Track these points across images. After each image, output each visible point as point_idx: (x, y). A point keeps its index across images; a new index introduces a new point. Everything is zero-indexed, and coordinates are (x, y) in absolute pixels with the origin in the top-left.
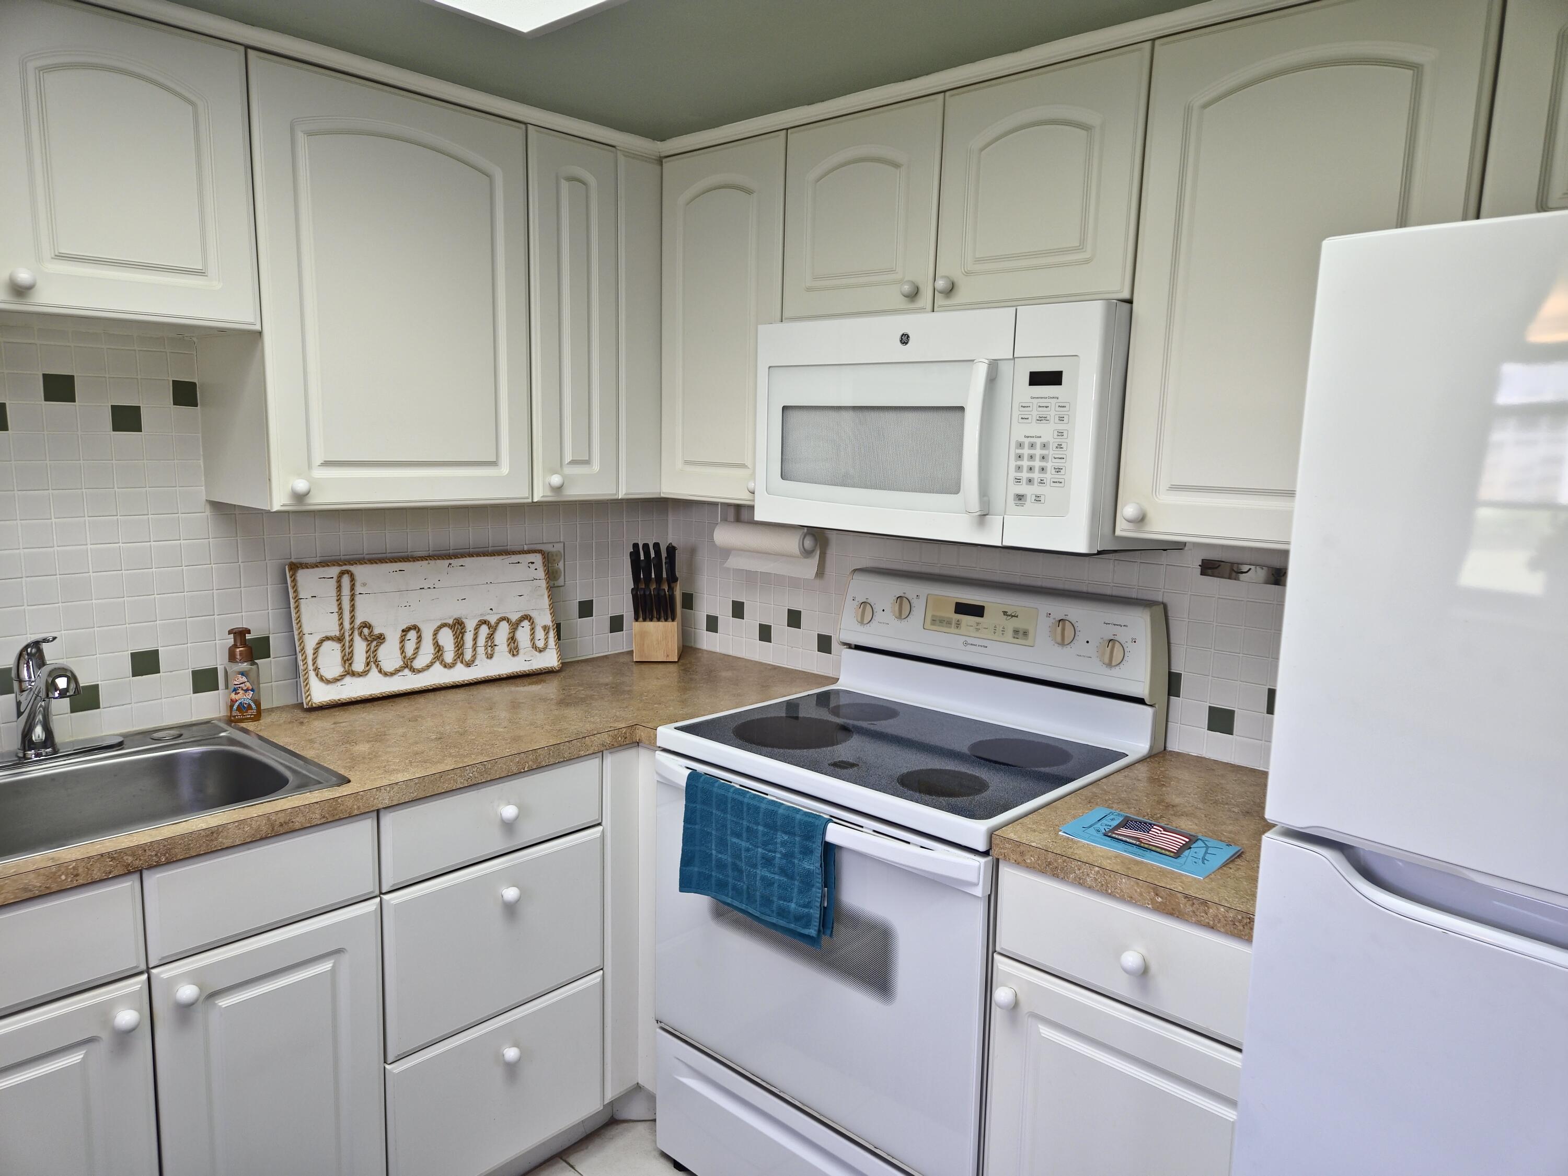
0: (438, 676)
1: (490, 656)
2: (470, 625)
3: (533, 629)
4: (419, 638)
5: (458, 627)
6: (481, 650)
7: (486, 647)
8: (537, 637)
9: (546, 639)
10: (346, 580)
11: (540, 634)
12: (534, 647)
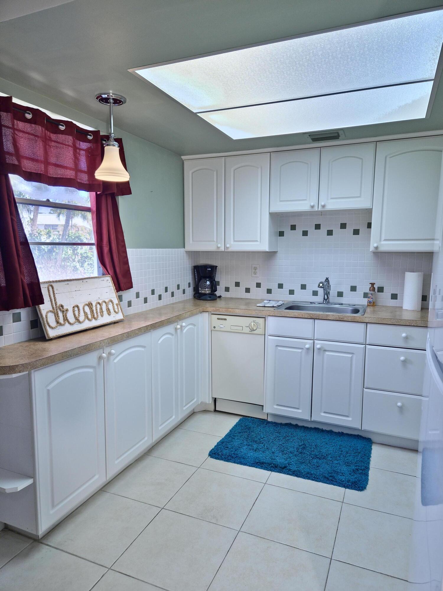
0: (87, 324)
1: (102, 316)
2: (94, 304)
3: (113, 305)
4: (79, 310)
5: (90, 305)
6: (99, 314)
7: (100, 312)
8: (115, 308)
9: (118, 309)
10: (50, 288)
11: (116, 307)
12: (115, 312)
